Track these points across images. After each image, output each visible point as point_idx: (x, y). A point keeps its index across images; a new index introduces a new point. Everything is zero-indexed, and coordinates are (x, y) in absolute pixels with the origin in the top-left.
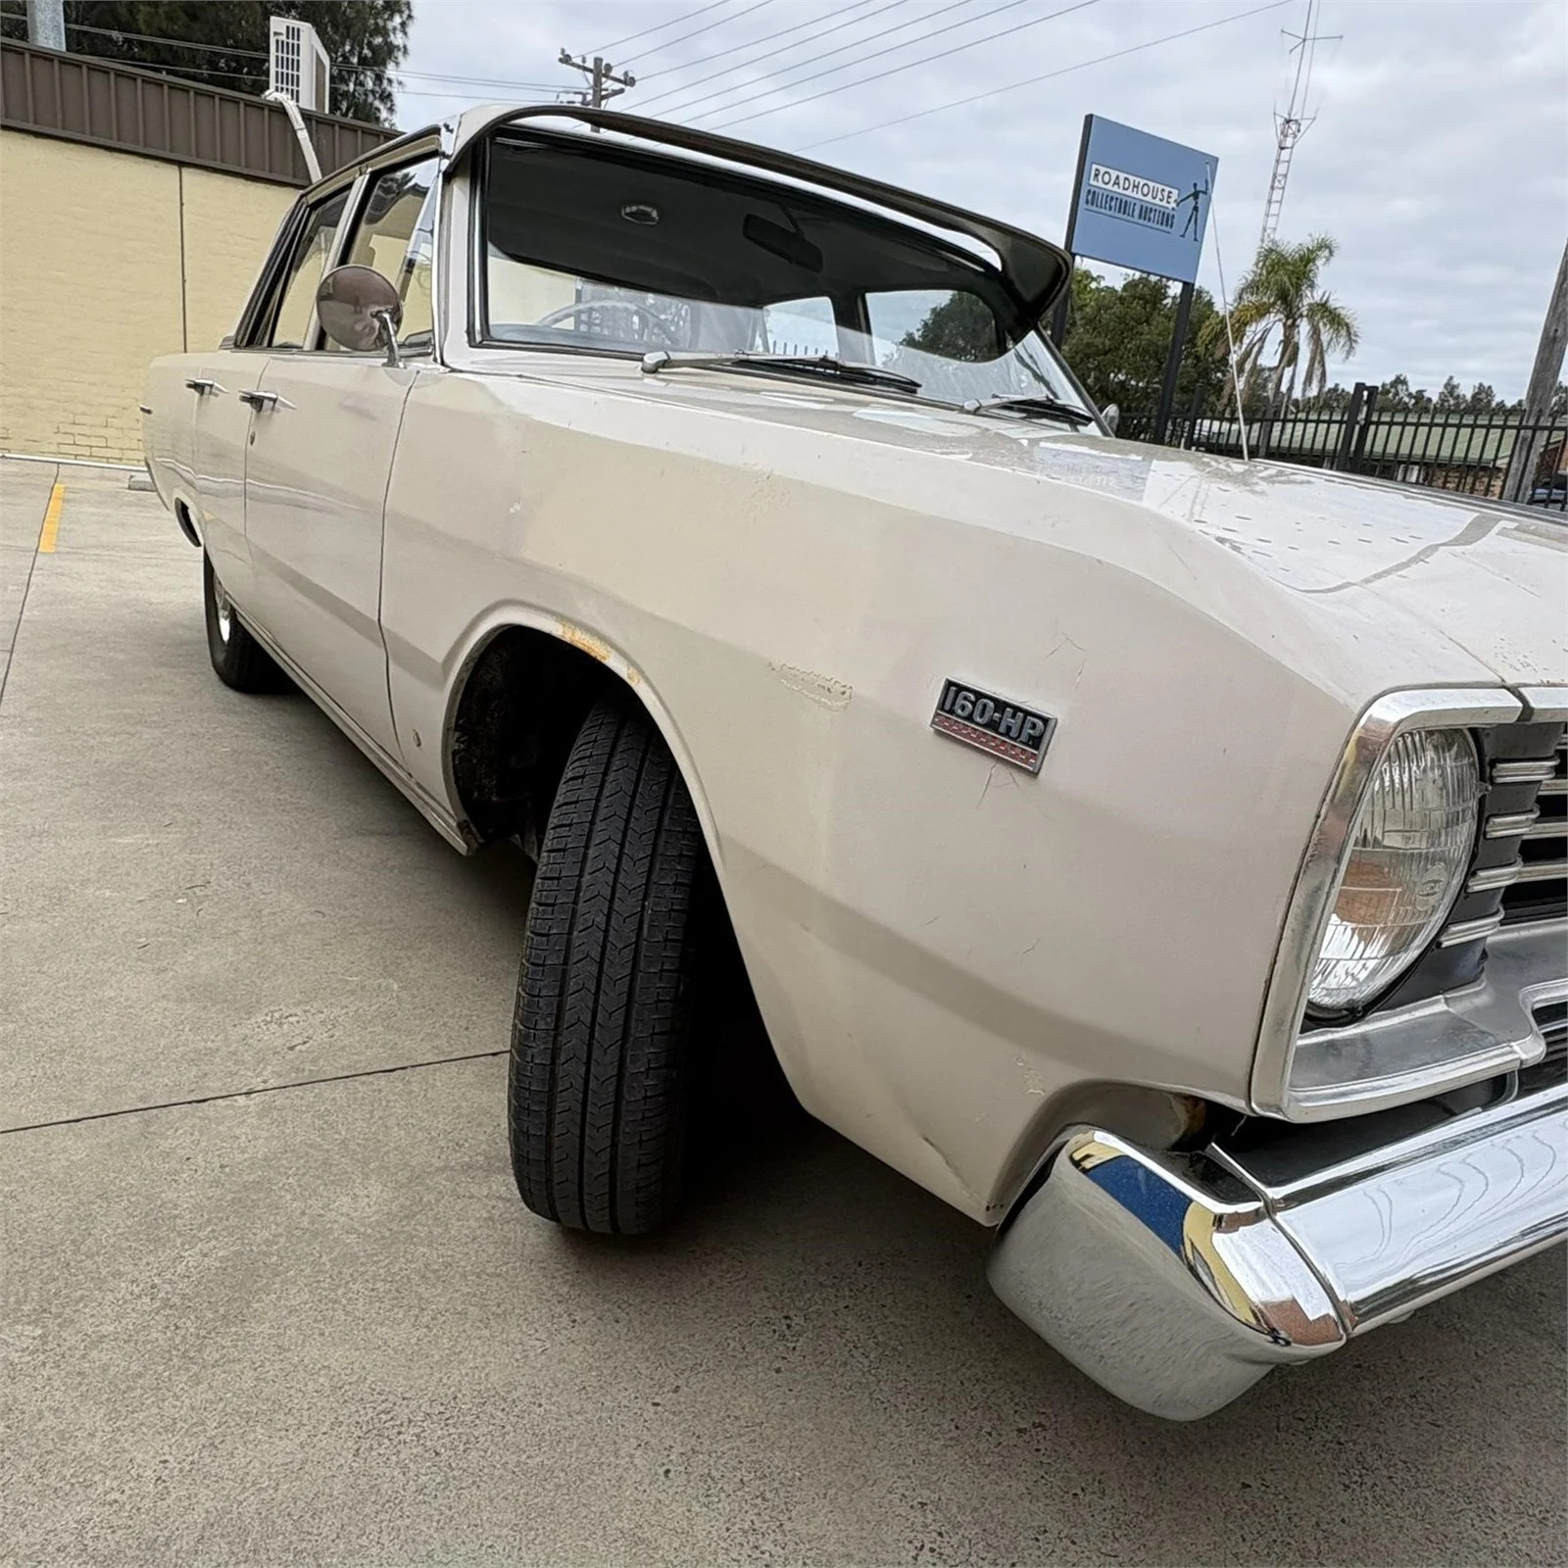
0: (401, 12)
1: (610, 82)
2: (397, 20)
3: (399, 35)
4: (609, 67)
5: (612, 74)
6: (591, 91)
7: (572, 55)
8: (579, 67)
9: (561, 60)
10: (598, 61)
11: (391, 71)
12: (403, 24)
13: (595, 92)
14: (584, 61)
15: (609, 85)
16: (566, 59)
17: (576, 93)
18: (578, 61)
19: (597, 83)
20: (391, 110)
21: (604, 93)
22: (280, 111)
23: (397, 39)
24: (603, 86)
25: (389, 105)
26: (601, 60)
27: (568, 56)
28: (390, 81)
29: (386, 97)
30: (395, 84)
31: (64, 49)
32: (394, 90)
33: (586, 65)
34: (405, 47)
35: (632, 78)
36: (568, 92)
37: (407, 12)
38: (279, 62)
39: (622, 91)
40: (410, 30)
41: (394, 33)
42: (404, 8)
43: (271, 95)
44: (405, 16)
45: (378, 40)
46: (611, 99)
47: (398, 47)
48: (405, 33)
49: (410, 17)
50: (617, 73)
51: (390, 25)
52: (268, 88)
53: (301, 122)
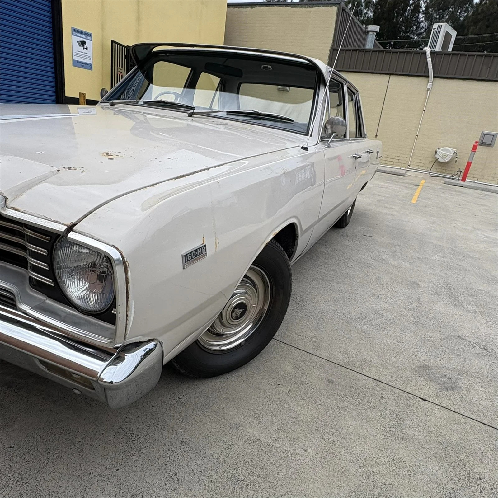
31: (373, 48)
38: (433, 37)
43: (426, 48)
53: (430, 56)
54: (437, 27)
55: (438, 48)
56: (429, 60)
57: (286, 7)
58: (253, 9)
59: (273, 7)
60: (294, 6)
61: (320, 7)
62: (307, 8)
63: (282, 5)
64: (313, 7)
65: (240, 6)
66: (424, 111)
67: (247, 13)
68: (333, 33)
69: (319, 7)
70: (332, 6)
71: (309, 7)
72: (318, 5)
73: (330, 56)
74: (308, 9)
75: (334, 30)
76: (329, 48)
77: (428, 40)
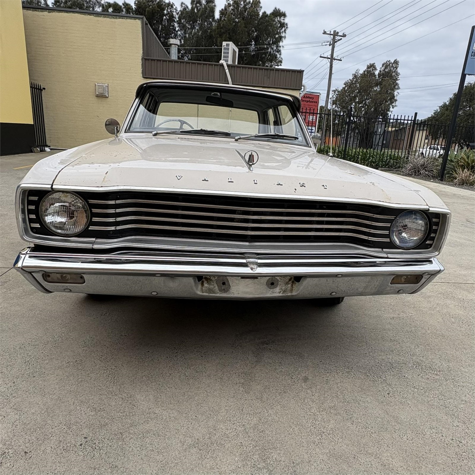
0: (285, 27)
1: (338, 37)
2: (283, 29)
3: (284, 33)
4: (338, 33)
5: (339, 34)
6: (332, 41)
7: (326, 31)
8: (328, 34)
9: (323, 33)
10: (335, 31)
11: (281, 44)
12: (285, 30)
13: (333, 41)
14: (330, 32)
15: (337, 38)
16: (325, 33)
17: (327, 42)
18: (329, 33)
19: (334, 38)
20: (280, 54)
21: (336, 41)
22: (222, 65)
23: (283, 35)
24: (336, 39)
25: (280, 53)
26: (336, 31)
27: (325, 32)
28: (280, 46)
29: (279, 51)
30: (282, 47)
31: (177, 59)
32: (281, 49)
33: (331, 33)
34: (285, 36)
35: (345, 35)
36: (325, 42)
37: (286, 26)
38: (224, 53)
39: (341, 39)
40: (287, 31)
41: (282, 33)
42: (285, 25)
43: (222, 62)
44: (285, 28)
45: (277, 36)
46: (338, 42)
47: (283, 37)
48: (285, 32)
49: (287, 27)
50: (340, 34)
51: (281, 31)
52: (221, 60)
53: (227, 67)
54: (226, 45)
55: (230, 62)
56: (227, 71)
57: (88, 16)
58: (51, 13)
59: (73, 14)
60: (98, 15)
61: (124, 19)
62: (111, 18)
63: (83, 13)
64: (116, 18)
65: (34, 9)
66: (231, 111)
67: (45, 17)
68: (142, 44)
69: (122, 19)
70: (136, 20)
71: (113, 18)
72: (122, 17)
73: (142, 64)
74: (113, 20)
75: (142, 42)
76: (141, 58)
77: (221, 55)
